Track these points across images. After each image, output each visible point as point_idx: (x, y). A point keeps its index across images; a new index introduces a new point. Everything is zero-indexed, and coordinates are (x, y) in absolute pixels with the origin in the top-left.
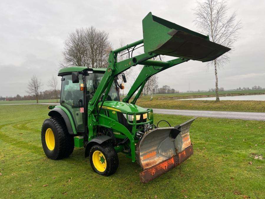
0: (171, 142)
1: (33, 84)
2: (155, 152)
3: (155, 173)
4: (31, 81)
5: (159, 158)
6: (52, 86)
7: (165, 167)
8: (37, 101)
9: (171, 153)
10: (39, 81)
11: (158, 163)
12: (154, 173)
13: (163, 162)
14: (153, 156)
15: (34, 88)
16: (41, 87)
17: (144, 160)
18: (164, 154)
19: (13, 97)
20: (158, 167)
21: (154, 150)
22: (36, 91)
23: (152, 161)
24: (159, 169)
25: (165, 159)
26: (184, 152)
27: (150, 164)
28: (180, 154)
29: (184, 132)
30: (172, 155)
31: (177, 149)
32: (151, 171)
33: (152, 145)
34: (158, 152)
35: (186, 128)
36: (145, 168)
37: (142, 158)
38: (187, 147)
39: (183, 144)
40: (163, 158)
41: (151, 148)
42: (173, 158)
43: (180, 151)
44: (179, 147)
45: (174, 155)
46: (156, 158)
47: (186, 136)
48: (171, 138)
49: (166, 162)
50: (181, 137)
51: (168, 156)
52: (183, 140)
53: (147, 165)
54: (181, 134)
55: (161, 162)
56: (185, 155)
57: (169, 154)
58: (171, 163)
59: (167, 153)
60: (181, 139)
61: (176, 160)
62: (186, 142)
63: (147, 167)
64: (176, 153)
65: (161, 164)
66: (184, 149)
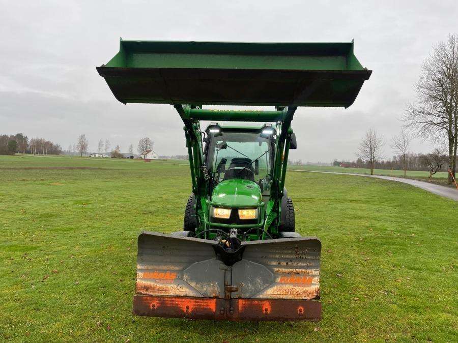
0: (219, 270)
1: (368, 143)
2: (176, 274)
3: (159, 307)
4: (366, 138)
5: (179, 287)
6: (398, 146)
7: (188, 308)
8: (372, 172)
9: (212, 288)
10: (378, 137)
11: (171, 294)
12: (155, 308)
13: (186, 297)
14: (167, 279)
15: (368, 150)
16: (381, 148)
17: (143, 279)
18: (193, 284)
19: (351, 161)
20: (167, 301)
21: (172, 271)
22: (371, 153)
23: (159, 285)
24: (169, 305)
25: (192, 294)
26: (263, 302)
27: (153, 289)
28: (243, 300)
29: (285, 264)
30: (214, 295)
31: (234, 289)
32: (150, 301)
33: (168, 260)
34: (182, 278)
35: (296, 258)
36: (139, 291)
37: (140, 274)
38: (290, 297)
39: (275, 288)
40: (188, 290)
41: (164, 265)
42: (215, 300)
43: (247, 295)
44: (248, 287)
45: (220, 297)
46: (172, 285)
47: (298, 273)
48: (220, 262)
49: (192, 300)
50: (272, 271)
51: (203, 292)
52: (278, 280)
53: (147, 288)
54: (272, 265)
55: (180, 296)
56: (266, 310)
57: (205, 289)
58: (205, 307)
59: (202, 286)
60: (273, 275)
61: (223, 308)
62: (291, 287)
63: (145, 292)
64: (226, 294)
65: (177, 299)
66: (269, 297)
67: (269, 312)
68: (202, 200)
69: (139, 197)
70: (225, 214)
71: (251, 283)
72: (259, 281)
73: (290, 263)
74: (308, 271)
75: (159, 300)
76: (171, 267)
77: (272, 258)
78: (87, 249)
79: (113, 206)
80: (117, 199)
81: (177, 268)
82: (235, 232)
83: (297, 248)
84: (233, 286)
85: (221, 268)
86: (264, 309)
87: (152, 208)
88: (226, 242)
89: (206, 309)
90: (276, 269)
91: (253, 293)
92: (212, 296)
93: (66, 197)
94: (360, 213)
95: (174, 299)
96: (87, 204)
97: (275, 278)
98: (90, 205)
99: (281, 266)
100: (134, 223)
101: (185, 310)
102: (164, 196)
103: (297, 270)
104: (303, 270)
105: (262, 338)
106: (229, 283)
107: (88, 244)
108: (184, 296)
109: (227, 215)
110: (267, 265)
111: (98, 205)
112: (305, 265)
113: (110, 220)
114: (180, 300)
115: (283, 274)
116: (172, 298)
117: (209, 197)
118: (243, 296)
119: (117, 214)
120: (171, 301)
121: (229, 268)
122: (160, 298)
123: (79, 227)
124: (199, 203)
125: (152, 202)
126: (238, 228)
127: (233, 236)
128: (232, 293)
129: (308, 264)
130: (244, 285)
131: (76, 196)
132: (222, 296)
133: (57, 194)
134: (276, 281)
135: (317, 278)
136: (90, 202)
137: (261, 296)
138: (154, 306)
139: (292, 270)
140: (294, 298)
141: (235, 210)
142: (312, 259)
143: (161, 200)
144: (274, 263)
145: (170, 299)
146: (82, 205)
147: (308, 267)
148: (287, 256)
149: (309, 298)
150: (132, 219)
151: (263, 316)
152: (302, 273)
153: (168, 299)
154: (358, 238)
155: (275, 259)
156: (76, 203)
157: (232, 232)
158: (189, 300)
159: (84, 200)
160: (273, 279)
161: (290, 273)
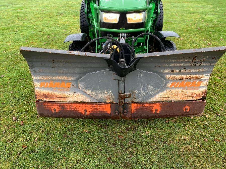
0: (112, 80)
2: (71, 83)
3: (60, 111)
5: (75, 95)
7: (86, 111)
9: (106, 96)
11: (69, 100)
12: (57, 111)
13: (83, 103)
18: (89, 92)
20: (66, 106)
21: (67, 81)
23: (57, 93)
25: (88, 100)
26: (153, 105)
27: (52, 97)
28: (136, 104)
29: (178, 71)
30: (109, 101)
31: (127, 96)
32: (51, 107)
33: (62, 71)
34: (77, 87)
35: (191, 65)
36: (39, 99)
37: (37, 84)
38: (179, 99)
39: (165, 92)
40: (84, 97)
41: (58, 76)
42: (110, 104)
43: (139, 100)
44: (140, 93)
45: (114, 103)
46: (69, 93)
47: (188, 79)
48: (114, 72)
49: (89, 105)
50: (164, 78)
51: (98, 98)
52: (169, 85)
53: (46, 96)
54: (165, 73)
55: (77, 102)
56: (156, 110)
57: (100, 96)
58: (101, 110)
59: (97, 94)
60: (164, 81)
61: (117, 111)
62: (180, 90)
63: (44, 99)
64: (119, 100)
65: (75, 105)
66: (159, 100)
67: (158, 112)
68: (91, 5)
69: (54, 4)
70: (114, 18)
71: (143, 90)
72: (151, 87)
73: (183, 70)
74: (198, 76)
75: (59, 106)
76: (66, 78)
77: (166, 67)
78: (17, 44)
79: (37, 10)
80: (40, 5)
81: (71, 78)
82: (124, 37)
83: (195, 57)
84: (126, 94)
85: (114, 78)
86: (154, 110)
87: (62, 11)
88: (117, 48)
89: (102, 111)
90: (167, 76)
91: (145, 98)
92: (107, 101)
93: (9, 6)
94: (192, 10)
95: (72, 105)
96: (21, 10)
97: (166, 84)
98: (22, 10)
99: (173, 73)
100: (50, 22)
101: (84, 113)
102: (70, 3)
103: (188, 76)
104: (194, 76)
105: (150, 129)
106: (123, 92)
107: (17, 40)
108: (81, 102)
109: (115, 20)
110: (160, 73)
111: (27, 10)
112: (198, 71)
113: (35, 20)
114: (78, 105)
115: (175, 79)
116: (71, 104)
117: (97, 2)
118: (135, 101)
119: (39, 16)
120: (70, 106)
121: (123, 79)
122: (59, 103)
123: (13, 26)
124: (88, 8)
125: (62, 7)
126: (127, 33)
127: (123, 41)
128: (126, 99)
129: (201, 70)
130: (137, 92)
131: (15, 4)
132: (116, 101)
133: (4, 4)
134: (167, 86)
135: (206, 82)
136: (23, 8)
137: (152, 100)
138: (55, 110)
139: (184, 76)
140: (181, 100)
141: (123, 15)
142: (206, 66)
143: (67, 5)
144: (167, 71)
145: (69, 105)
146: (17, 11)
147: (200, 73)
148: (182, 65)
149: (195, 99)
150: (49, 19)
151: (152, 115)
152: (193, 78)
153: (67, 105)
154: (197, 28)
155: (169, 67)
156: (14, 9)
157: (122, 37)
158: (86, 105)
159: (20, 7)
160: (164, 85)
161: (180, 79)
